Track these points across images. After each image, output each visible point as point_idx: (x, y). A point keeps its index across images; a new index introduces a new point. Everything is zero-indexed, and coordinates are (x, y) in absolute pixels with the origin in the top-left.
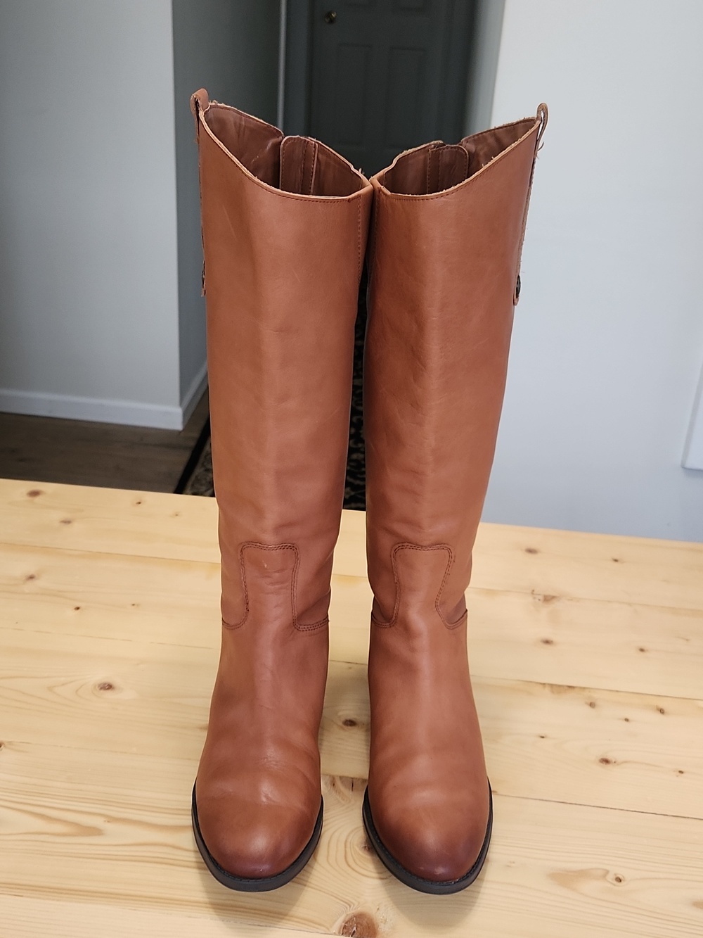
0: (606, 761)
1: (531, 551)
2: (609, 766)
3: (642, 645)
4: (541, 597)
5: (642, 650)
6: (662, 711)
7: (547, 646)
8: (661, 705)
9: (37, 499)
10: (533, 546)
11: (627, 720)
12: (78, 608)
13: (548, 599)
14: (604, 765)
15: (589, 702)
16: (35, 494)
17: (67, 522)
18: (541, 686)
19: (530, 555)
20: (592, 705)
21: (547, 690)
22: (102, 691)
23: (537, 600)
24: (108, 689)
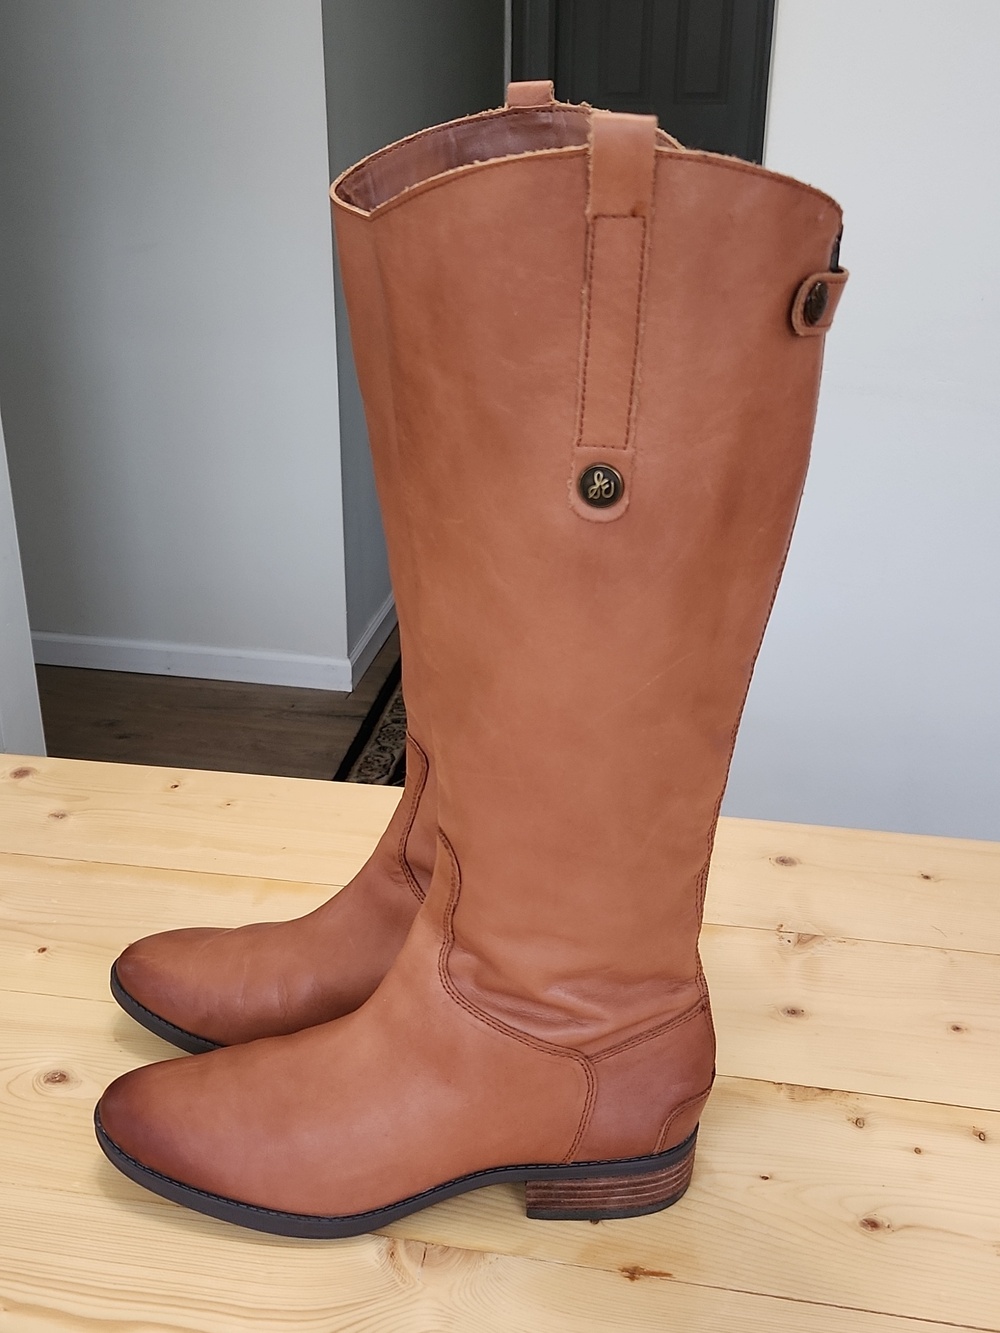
0: (873, 1224)
1: (783, 861)
2: (876, 1234)
3: (957, 1020)
4: (792, 937)
5: (957, 1029)
6: (981, 1136)
7: (792, 1019)
8: (981, 1127)
9: (24, 782)
10: (788, 854)
11: (918, 1151)
12: (44, 950)
13: (803, 940)
14: (868, 1231)
15: (854, 1117)
16: (21, 773)
17: (59, 816)
18: (774, 1087)
19: (783, 867)
20: (859, 1123)
21: (783, 1094)
22: (48, 1085)
23: (785, 942)
24: (59, 1081)
